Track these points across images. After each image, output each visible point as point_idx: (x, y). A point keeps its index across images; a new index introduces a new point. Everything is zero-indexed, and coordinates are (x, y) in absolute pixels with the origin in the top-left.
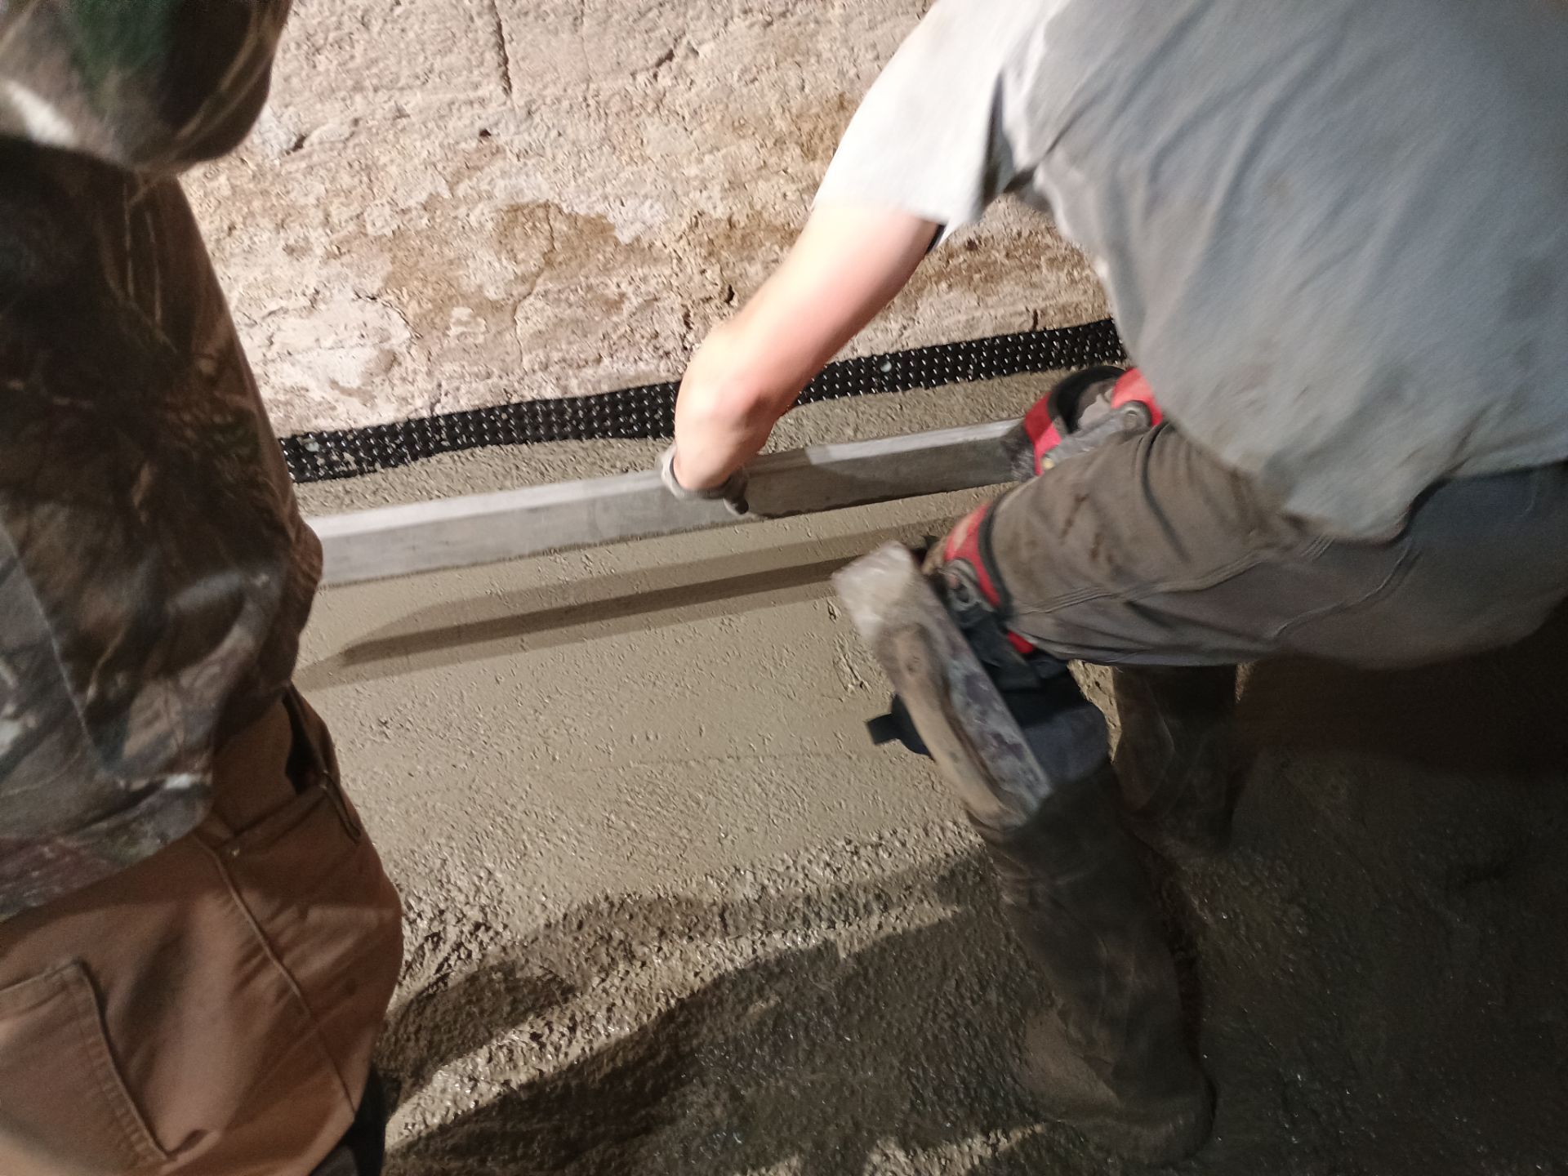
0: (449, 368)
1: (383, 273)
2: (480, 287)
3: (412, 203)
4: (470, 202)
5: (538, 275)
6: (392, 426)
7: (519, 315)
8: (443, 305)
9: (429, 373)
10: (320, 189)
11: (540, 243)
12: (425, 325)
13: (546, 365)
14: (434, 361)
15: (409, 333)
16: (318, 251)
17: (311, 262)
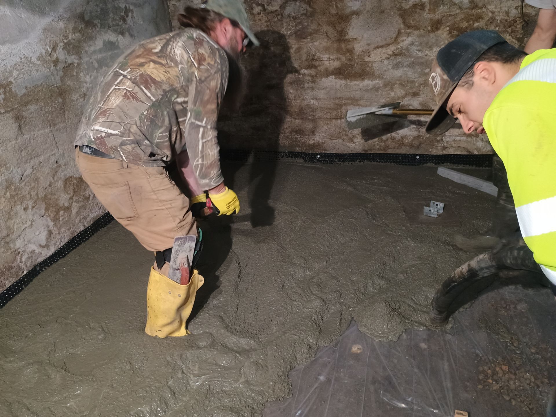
0: (63, 230)
1: (44, 208)
2: (64, 204)
3: (47, 186)
4: (57, 181)
5: (73, 196)
6: (55, 253)
7: (72, 209)
8: (57, 212)
9: (59, 233)
10: (28, 189)
11: (72, 187)
12: (55, 220)
13: (80, 221)
14: (59, 229)
15: (53, 223)
16: (30, 207)
17: (29, 211)
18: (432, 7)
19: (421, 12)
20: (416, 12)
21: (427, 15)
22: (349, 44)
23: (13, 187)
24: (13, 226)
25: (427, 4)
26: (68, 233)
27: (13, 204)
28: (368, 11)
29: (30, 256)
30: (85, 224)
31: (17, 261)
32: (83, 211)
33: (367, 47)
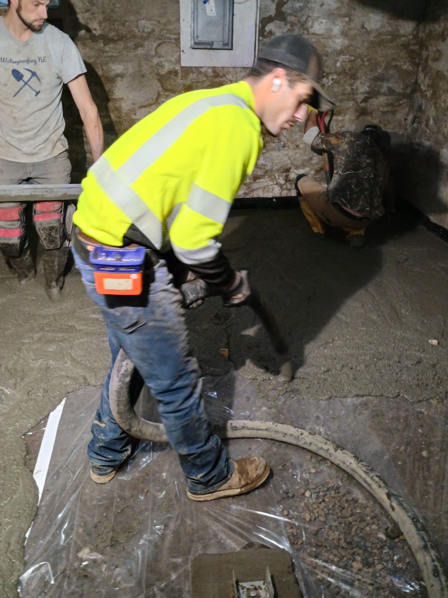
18: (183, 74)
19: (175, 78)
20: (171, 78)
21: (179, 81)
22: (116, 103)
25: (179, 71)
28: (130, 75)
33: (132, 106)
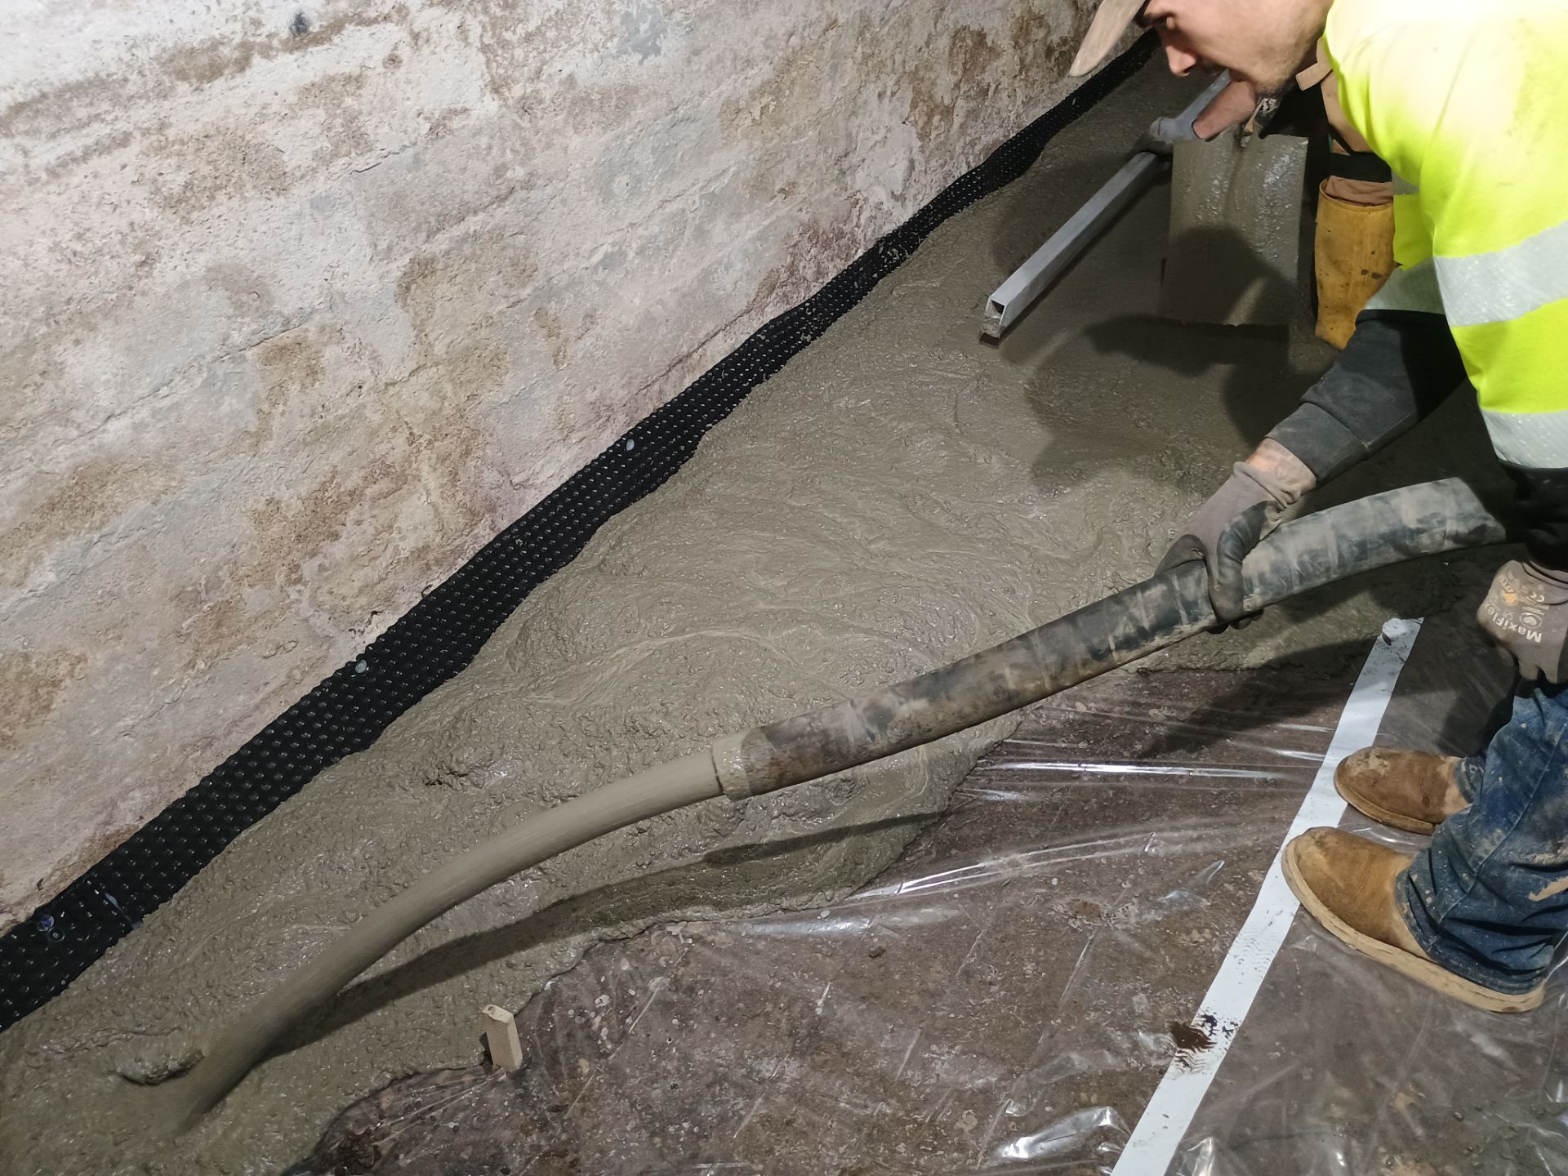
0: (933, 163)
1: (910, 101)
2: (942, 98)
3: (922, 43)
4: (940, 34)
5: (961, 81)
6: (913, 218)
7: (955, 114)
8: (930, 116)
9: (926, 172)
10: (892, 44)
11: (961, 56)
12: (923, 136)
13: (964, 148)
14: (927, 162)
15: (920, 144)
16: (889, 93)
17: (886, 101)
23: (868, 35)
24: (857, 134)
26: (938, 176)
27: (863, 77)
29: (873, 213)
30: (971, 159)
31: (852, 221)
32: (973, 123)
